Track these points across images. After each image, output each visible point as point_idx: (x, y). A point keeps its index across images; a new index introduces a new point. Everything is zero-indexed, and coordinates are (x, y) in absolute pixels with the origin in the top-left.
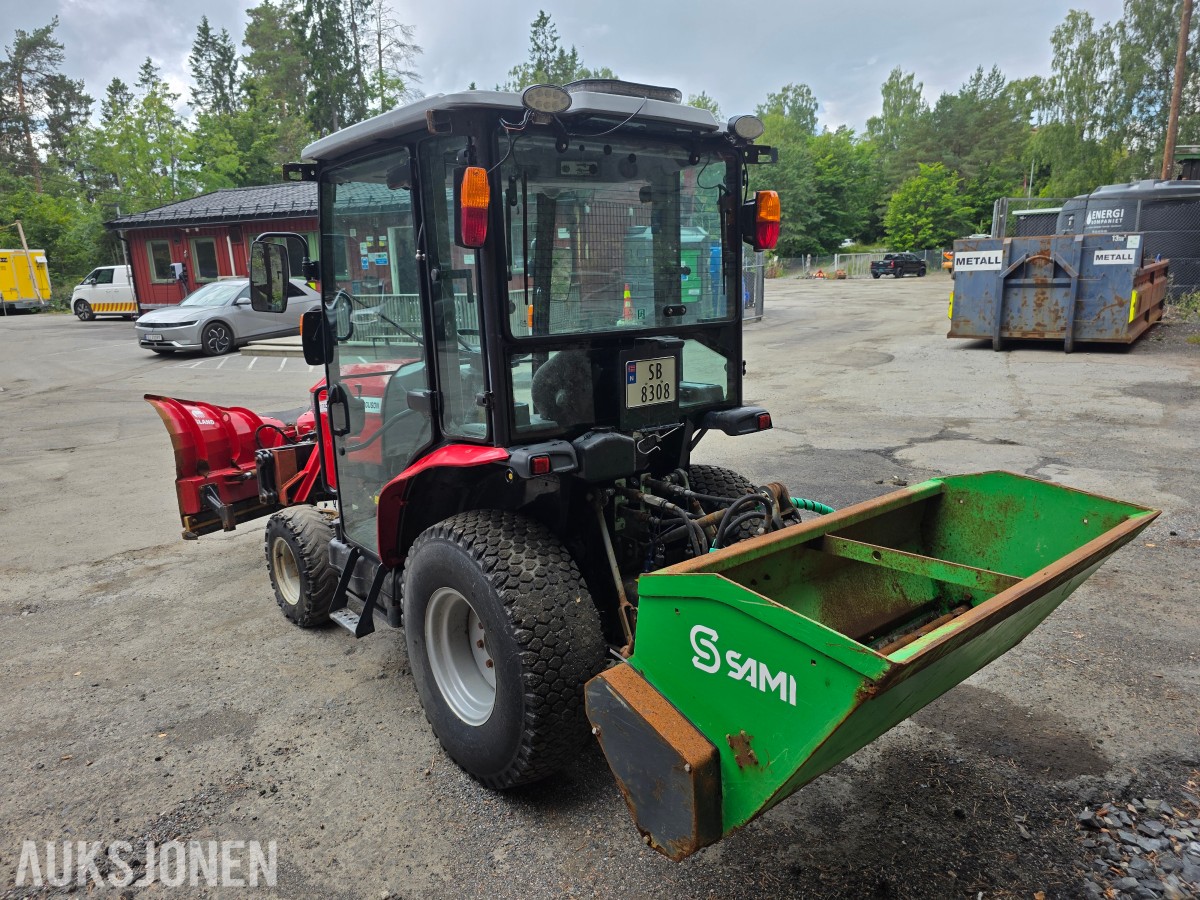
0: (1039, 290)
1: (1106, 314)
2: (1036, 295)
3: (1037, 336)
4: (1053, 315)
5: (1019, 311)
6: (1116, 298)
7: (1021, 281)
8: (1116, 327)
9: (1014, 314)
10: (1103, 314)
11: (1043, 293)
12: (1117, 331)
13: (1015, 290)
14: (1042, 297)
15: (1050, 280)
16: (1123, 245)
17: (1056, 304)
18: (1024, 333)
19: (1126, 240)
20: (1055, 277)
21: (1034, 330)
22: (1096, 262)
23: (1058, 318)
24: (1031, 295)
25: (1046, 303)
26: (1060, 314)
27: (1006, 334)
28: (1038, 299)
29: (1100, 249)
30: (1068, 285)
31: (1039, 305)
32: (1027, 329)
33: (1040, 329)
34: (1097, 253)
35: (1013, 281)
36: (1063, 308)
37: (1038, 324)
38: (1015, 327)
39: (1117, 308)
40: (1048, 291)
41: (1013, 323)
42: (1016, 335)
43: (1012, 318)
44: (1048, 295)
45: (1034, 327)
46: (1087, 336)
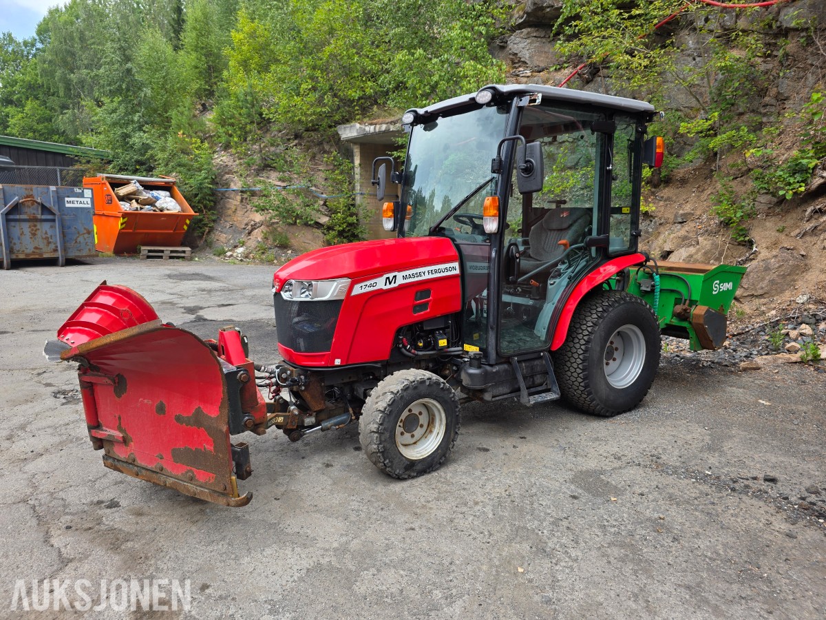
0: (31, 224)
1: (81, 239)
2: (30, 227)
3: (37, 257)
4: (45, 241)
5: (19, 239)
6: (85, 229)
7: (18, 217)
8: (88, 247)
9: (16, 241)
10: (79, 240)
11: (35, 226)
12: (90, 250)
13: (13, 224)
14: (35, 229)
15: (39, 216)
16: (82, 195)
17: (46, 233)
18: (27, 255)
19: (83, 191)
20: (42, 214)
21: (34, 252)
22: (67, 205)
23: (49, 243)
24: (26, 227)
25: (38, 233)
26: (50, 240)
27: (14, 257)
28: (32, 230)
29: (68, 197)
30: (54, 221)
31: (34, 235)
32: (28, 251)
33: (37, 251)
34: (66, 199)
35: (11, 217)
36: (51, 236)
37: (36, 248)
38: (19, 251)
39: (86, 236)
40: (39, 225)
41: (16, 248)
42: (22, 256)
43: (15, 244)
44: (38, 227)
45: (33, 250)
46: (72, 254)
